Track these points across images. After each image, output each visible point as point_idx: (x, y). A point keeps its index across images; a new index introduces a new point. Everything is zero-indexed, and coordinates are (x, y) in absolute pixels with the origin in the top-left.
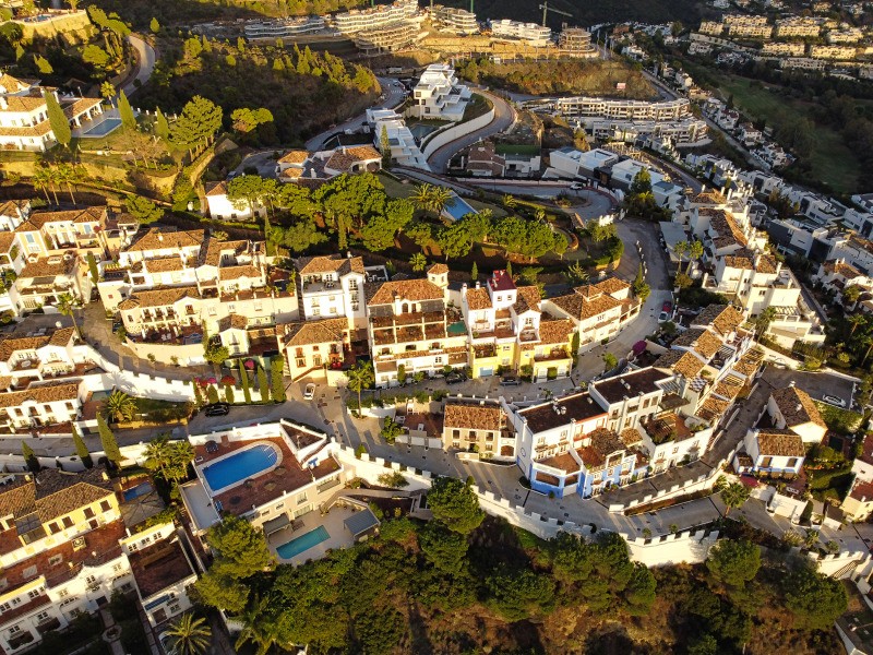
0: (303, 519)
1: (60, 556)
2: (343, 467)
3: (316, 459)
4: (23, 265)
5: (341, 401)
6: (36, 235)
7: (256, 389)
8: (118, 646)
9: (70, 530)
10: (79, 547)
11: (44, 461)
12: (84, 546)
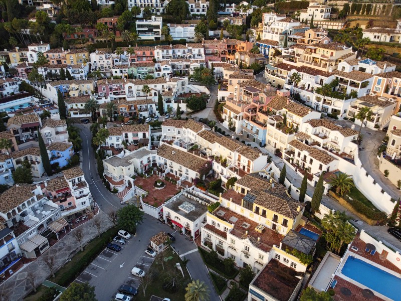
8: (227, 292)
9: (262, 218)
10: (258, 230)
11: (286, 181)
12: (260, 232)
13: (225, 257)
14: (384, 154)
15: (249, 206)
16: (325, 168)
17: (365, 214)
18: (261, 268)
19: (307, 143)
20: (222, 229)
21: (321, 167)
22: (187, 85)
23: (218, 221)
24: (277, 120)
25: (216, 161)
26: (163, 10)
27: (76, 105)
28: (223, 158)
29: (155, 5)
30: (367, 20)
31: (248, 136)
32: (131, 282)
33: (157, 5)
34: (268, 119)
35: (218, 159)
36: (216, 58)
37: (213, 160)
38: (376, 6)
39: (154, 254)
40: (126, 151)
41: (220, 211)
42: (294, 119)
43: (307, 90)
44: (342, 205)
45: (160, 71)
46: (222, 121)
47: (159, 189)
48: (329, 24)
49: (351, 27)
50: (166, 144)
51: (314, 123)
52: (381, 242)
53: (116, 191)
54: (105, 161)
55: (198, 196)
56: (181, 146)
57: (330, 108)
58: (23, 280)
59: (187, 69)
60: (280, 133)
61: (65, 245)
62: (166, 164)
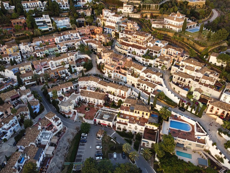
0: (188, 149)
1: (134, 118)
2: (206, 144)
3: (200, 137)
4: (160, 56)
5: (217, 128)
6: (166, 50)
7: (194, 110)
8: (133, 144)
9: (138, 114)
10: (138, 119)
11: (141, 97)
12: (139, 119)
13: (127, 132)
14: (172, 81)
15: (132, 111)
16: (153, 90)
17: (171, 105)
18: (143, 132)
19: (144, 80)
20: (124, 122)
21: (152, 89)
22: (78, 56)
23: (122, 119)
24: (131, 72)
25: (110, 94)
26: (45, 8)
27: (27, 78)
28: (113, 92)
29: (39, 6)
30: (150, 13)
31: (118, 79)
32: (98, 152)
33: (40, 5)
34: (127, 72)
35: (110, 93)
36: (86, 37)
37: (108, 94)
38: (152, 6)
39: (101, 139)
40: (66, 97)
41: (121, 115)
42: (137, 71)
43: (138, 56)
44: (163, 103)
45: (61, 49)
46: (104, 73)
47: (88, 111)
48: (134, 15)
49: (144, 16)
50: (82, 89)
51: (145, 72)
52: (178, 114)
53: (69, 117)
54: (59, 105)
55: (107, 111)
56: (91, 89)
57: (148, 63)
58: (55, 166)
59: (73, 46)
60: (133, 78)
61: (61, 147)
62: (86, 99)
